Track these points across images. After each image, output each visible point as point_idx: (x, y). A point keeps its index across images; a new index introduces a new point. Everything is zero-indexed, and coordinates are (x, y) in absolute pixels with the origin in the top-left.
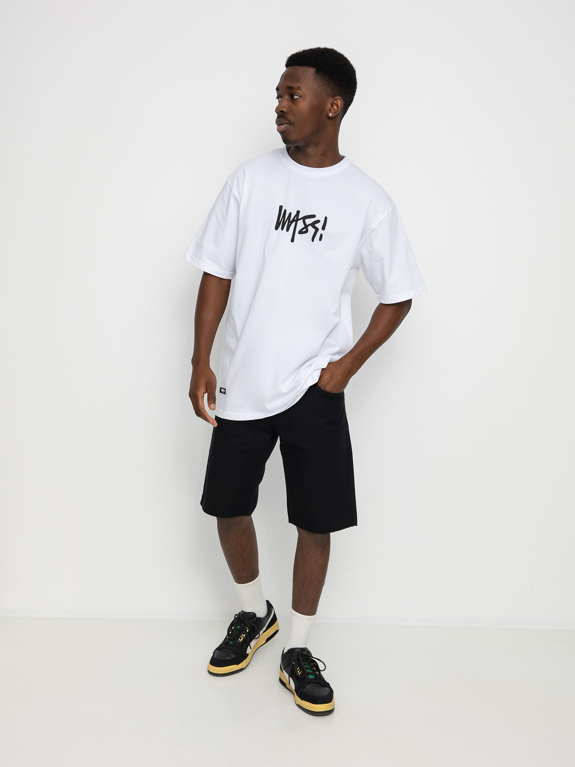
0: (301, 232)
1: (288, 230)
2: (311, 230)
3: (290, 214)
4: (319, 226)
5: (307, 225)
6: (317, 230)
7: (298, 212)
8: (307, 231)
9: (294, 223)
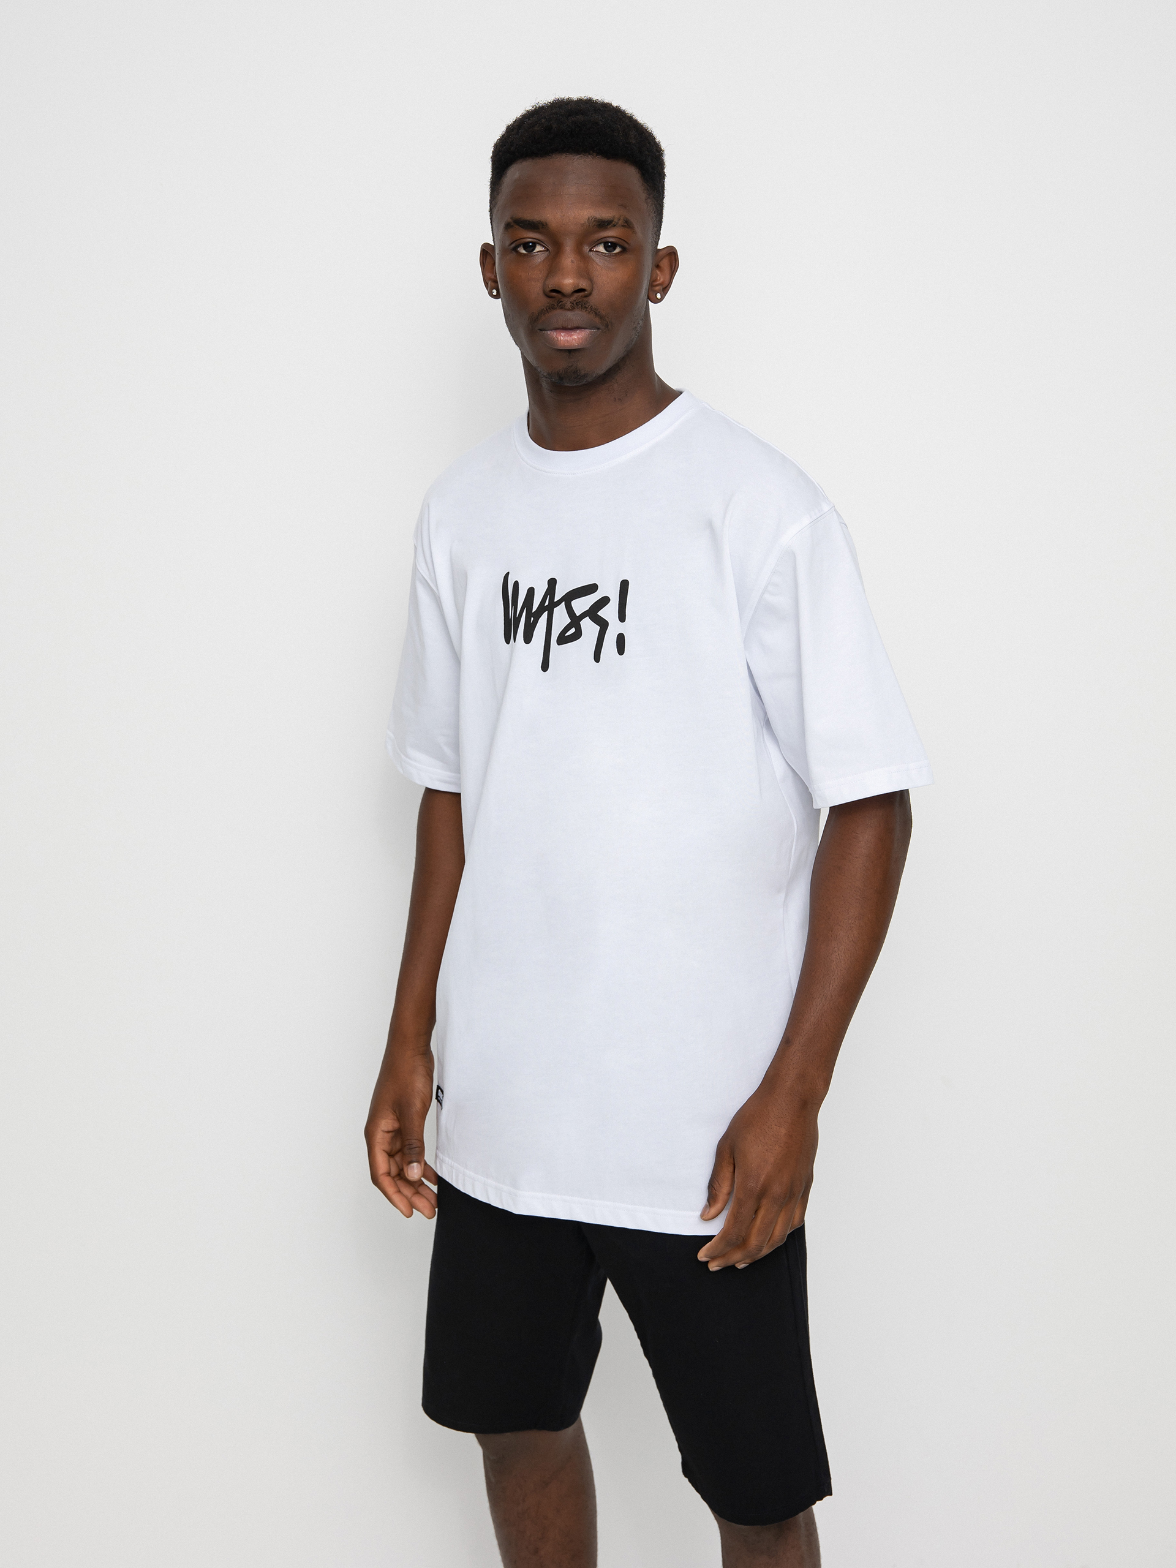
0: (563, 639)
1: (528, 639)
2: (589, 628)
3: (531, 592)
4: (609, 613)
5: (578, 615)
6: (603, 625)
7: (552, 583)
8: (578, 635)
9: (544, 617)
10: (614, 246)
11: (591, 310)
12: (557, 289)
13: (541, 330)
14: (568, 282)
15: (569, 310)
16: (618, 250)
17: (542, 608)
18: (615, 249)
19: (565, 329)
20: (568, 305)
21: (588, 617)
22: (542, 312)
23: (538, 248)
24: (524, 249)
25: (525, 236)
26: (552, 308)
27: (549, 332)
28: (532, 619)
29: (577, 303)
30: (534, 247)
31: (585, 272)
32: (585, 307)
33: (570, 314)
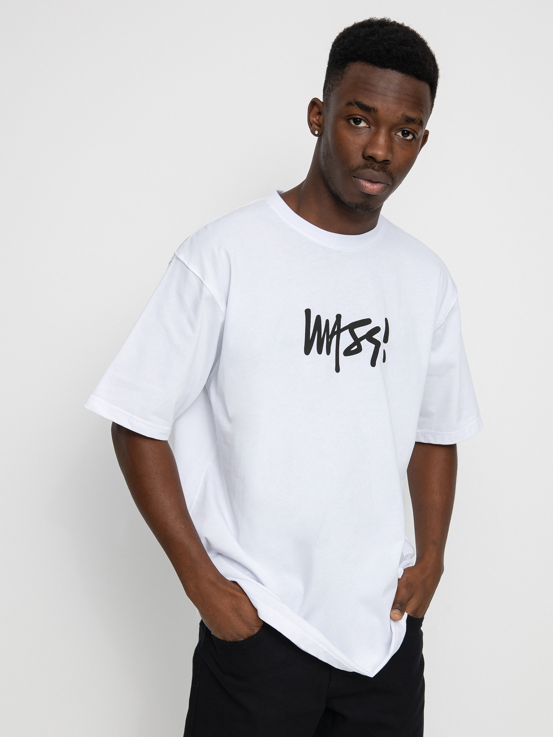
10: (408, 134)
11: (389, 173)
12: (373, 157)
13: (354, 177)
14: (380, 153)
15: (376, 171)
16: (410, 137)
17: (333, 333)
18: (408, 135)
19: (371, 181)
20: (376, 167)
21: (366, 339)
22: (359, 167)
23: (363, 124)
24: (354, 122)
25: (357, 113)
26: (366, 167)
27: (360, 180)
28: (329, 339)
29: (382, 167)
30: (360, 122)
31: (390, 148)
32: (386, 171)
33: (376, 173)
